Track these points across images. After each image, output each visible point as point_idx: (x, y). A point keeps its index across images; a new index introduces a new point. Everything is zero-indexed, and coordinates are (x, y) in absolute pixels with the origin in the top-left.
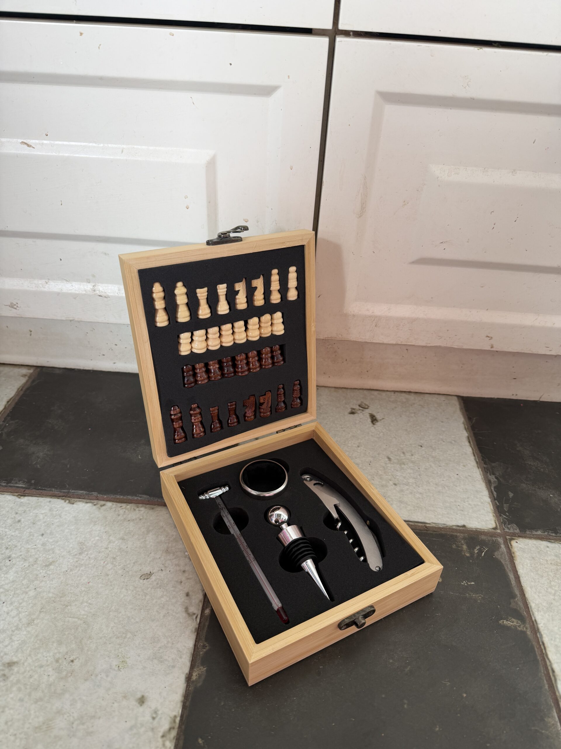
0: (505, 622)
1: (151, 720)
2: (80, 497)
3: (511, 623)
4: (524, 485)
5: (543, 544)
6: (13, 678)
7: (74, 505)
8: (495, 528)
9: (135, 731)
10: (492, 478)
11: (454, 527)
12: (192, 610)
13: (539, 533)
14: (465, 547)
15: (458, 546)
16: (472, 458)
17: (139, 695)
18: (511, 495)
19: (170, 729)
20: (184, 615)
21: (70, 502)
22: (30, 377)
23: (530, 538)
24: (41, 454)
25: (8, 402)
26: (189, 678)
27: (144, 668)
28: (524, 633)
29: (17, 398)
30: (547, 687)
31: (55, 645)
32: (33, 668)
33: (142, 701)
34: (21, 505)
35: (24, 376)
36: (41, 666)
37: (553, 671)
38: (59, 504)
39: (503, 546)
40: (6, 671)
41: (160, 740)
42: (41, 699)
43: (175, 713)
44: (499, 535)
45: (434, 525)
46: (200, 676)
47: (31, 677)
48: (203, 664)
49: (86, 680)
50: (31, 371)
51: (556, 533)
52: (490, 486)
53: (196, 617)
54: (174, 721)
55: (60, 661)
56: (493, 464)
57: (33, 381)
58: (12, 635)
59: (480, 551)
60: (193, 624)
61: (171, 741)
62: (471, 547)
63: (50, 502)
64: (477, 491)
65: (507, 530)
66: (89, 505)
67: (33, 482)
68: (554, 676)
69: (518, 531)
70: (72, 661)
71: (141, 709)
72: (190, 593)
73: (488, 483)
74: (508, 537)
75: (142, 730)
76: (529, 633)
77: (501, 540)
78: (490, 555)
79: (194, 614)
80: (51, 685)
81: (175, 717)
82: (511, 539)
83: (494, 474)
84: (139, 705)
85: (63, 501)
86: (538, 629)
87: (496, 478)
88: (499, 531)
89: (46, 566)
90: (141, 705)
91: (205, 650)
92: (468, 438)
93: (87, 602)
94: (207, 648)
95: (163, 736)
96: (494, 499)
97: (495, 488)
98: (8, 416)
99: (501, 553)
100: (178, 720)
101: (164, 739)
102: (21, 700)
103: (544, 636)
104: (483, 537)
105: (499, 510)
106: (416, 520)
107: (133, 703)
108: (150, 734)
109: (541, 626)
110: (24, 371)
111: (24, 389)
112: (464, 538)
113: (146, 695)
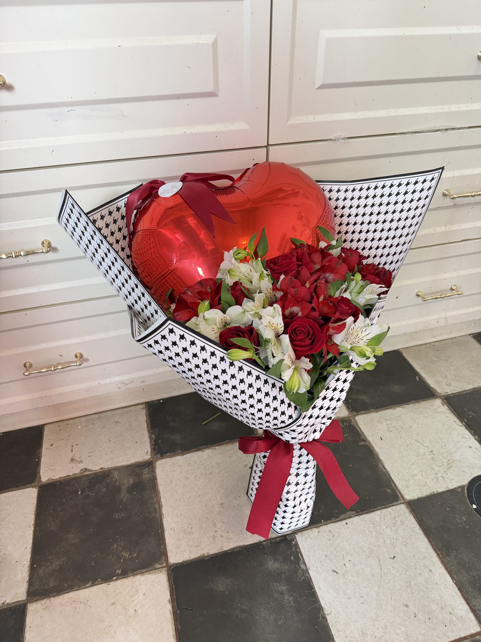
0: (360, 444)
3: (362, 443)
4: (354, 396)
5: (365, 415)
7: (205, 452)
8: (349, 415)
13: (363, 412)
14: (341, 424)
18: (350, 401)
23: (361, 414)
25: (146, 422)
28: (367, 445)
29: (149, 419)
35: (143, 408)
36: (231, 501)
39: (353, 420)
44: (351, 417)
50: (144, 405)
51: (368, 410)
57: (149, 410)
59: (346, 424)
62: (343, 424)
63: (195, 453)
65: (353, 414)
67: (183, 449)
69: (356, 413)
70: (240, 496)
78: (350, 424)
82: (355, 417)
85: (200, 452)
88: (350, 415)
98: (151, 427)
99: (353, 423)
103: (372, 444)
104: (346, 419)
109: (371, 441)
110: (141, 406)
111: (148, 414)
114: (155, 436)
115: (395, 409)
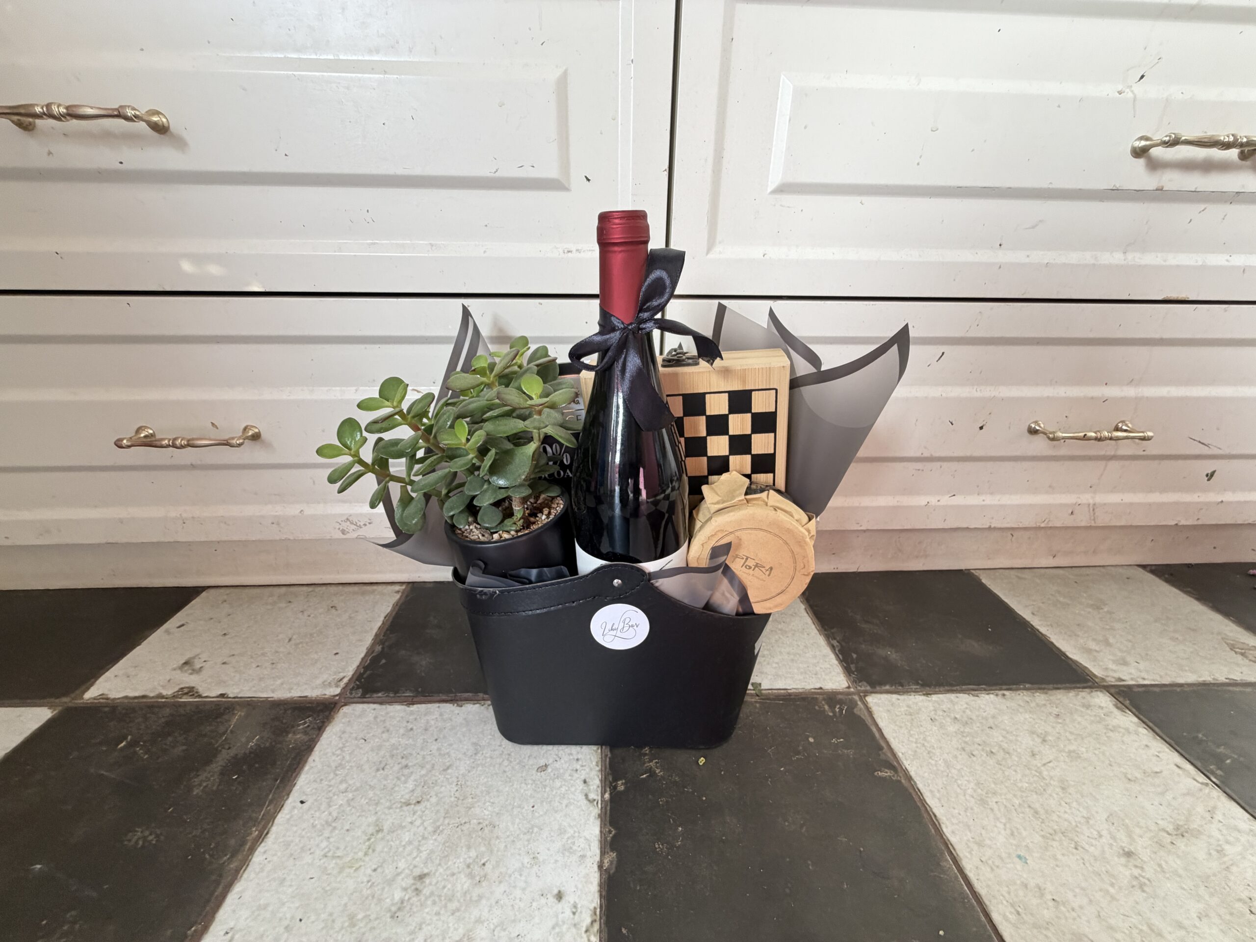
0: (881, 774)
1: (572, 916)
2: (467, 700)
3: (886, 773)
4: (863, 646)
5: (894, 697)
6: (426, 891)
7: (463, 708)
8: (849, 687)
9: (557, 930)
10: (835, 643)
11: (813, 690)
12: (592, 796)
13: (887, 687)
14: (826, 707)
15: (820, 707)
16: (813, 627)
17: (556, 891)
18: (855, 656)
19: (593, 922)
20: (585, 802)
21: (458, 705)
22: (403, 593)
23: (881, 693)
24: (424, 663)
25: (385, 617)
26: (600, 867)
27: (556, 861)
28: (900, 782)
29: (394, 613)
30: (933, 831)
31: (464, 849)
32: (445, 877)
33: (559, 896)
34: (412, 713)
35: (398, 592)
36: (453, 874)
37: (935, 816)
38: (448, 708)
39: (859, 703)
40: (418, 885)
41: (584, 936)
42: (458, 910)
43: (592, 906)
44: (853, 694)
45: (795, 691)
46: (611, 862)
47: (444, 887)
48: (612, 850)
49: (500, 882)
50: (404, 587)
51: (902, 686)
52: (835, 650)
53: (597, 803)
54: (595, 914)
55: (471, 866)
56: (832, 631)
57: (407, 596)
58: (419, 845)
59: (841, 710)
60: (596, 811)
61: (595, 936)
62: (832, 707)
63: (439, 707)
64: (824, 656)
65: (859, 688)
66: (477, 705)
67: (420, 689)
68: (937, 820)
69: (868, 688)
70: (484, 864)
71: (560, 906)
72: (587, 780)
73: (833, 647)
74: (861, 694)
75: (565, 928)
76: (903, 781)
77: (856, 698)
78: (850, 712)
79: (595, 800)
80: (466, 893)
81: (595, 908)
82: (865, 696)
83: (835, 639)
84: (557, 902)
85: (451, 705)
86: (911, 777)
87: (838, 642)
88: (852, 690)
89: (445, 770)
90: (559, 901)
91: (611, 835)
92: (805, 609)
93: (489, 802)
94: (613, 833)
95: (586, 931)
96: (841, 661)
97: (839, 651)
98: (387, 630)
99: (860, 710)
100: (598, 911)
101: (588, 933)
102: (438, 914)
103: (918, 782)
104: (840, 697)
105: (848, 671)
106: (778, 687)
107: (552, 900)
108: (574, 930)
109: (913, 773)
110: (397, 588)
111: (399, 604)
112: (824, 699)
113: (562, 889)
114: (383, 648)
115: (978, 696)
